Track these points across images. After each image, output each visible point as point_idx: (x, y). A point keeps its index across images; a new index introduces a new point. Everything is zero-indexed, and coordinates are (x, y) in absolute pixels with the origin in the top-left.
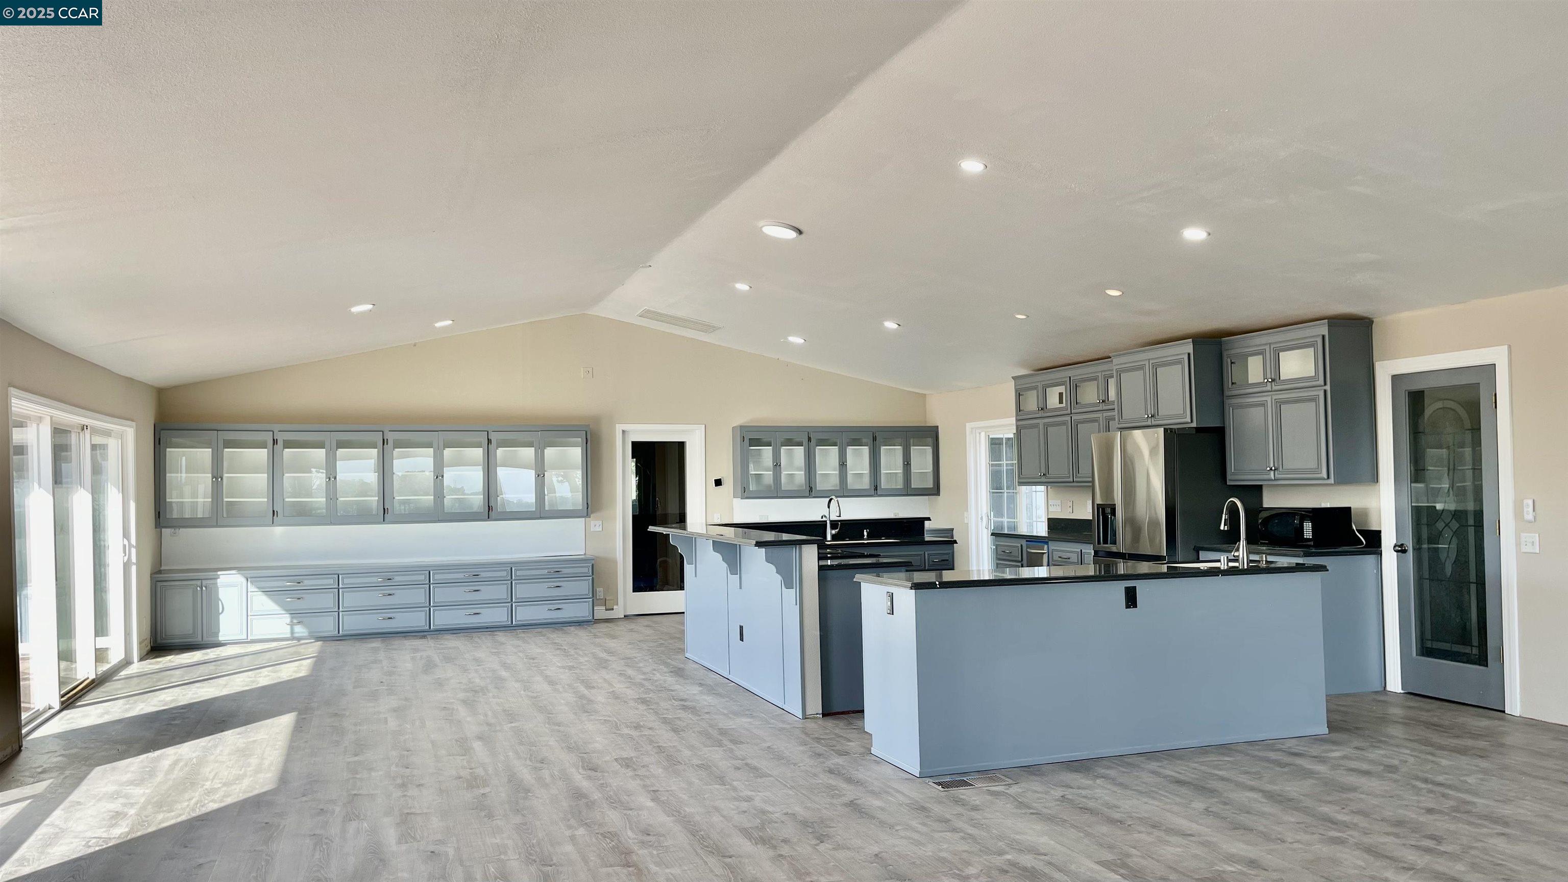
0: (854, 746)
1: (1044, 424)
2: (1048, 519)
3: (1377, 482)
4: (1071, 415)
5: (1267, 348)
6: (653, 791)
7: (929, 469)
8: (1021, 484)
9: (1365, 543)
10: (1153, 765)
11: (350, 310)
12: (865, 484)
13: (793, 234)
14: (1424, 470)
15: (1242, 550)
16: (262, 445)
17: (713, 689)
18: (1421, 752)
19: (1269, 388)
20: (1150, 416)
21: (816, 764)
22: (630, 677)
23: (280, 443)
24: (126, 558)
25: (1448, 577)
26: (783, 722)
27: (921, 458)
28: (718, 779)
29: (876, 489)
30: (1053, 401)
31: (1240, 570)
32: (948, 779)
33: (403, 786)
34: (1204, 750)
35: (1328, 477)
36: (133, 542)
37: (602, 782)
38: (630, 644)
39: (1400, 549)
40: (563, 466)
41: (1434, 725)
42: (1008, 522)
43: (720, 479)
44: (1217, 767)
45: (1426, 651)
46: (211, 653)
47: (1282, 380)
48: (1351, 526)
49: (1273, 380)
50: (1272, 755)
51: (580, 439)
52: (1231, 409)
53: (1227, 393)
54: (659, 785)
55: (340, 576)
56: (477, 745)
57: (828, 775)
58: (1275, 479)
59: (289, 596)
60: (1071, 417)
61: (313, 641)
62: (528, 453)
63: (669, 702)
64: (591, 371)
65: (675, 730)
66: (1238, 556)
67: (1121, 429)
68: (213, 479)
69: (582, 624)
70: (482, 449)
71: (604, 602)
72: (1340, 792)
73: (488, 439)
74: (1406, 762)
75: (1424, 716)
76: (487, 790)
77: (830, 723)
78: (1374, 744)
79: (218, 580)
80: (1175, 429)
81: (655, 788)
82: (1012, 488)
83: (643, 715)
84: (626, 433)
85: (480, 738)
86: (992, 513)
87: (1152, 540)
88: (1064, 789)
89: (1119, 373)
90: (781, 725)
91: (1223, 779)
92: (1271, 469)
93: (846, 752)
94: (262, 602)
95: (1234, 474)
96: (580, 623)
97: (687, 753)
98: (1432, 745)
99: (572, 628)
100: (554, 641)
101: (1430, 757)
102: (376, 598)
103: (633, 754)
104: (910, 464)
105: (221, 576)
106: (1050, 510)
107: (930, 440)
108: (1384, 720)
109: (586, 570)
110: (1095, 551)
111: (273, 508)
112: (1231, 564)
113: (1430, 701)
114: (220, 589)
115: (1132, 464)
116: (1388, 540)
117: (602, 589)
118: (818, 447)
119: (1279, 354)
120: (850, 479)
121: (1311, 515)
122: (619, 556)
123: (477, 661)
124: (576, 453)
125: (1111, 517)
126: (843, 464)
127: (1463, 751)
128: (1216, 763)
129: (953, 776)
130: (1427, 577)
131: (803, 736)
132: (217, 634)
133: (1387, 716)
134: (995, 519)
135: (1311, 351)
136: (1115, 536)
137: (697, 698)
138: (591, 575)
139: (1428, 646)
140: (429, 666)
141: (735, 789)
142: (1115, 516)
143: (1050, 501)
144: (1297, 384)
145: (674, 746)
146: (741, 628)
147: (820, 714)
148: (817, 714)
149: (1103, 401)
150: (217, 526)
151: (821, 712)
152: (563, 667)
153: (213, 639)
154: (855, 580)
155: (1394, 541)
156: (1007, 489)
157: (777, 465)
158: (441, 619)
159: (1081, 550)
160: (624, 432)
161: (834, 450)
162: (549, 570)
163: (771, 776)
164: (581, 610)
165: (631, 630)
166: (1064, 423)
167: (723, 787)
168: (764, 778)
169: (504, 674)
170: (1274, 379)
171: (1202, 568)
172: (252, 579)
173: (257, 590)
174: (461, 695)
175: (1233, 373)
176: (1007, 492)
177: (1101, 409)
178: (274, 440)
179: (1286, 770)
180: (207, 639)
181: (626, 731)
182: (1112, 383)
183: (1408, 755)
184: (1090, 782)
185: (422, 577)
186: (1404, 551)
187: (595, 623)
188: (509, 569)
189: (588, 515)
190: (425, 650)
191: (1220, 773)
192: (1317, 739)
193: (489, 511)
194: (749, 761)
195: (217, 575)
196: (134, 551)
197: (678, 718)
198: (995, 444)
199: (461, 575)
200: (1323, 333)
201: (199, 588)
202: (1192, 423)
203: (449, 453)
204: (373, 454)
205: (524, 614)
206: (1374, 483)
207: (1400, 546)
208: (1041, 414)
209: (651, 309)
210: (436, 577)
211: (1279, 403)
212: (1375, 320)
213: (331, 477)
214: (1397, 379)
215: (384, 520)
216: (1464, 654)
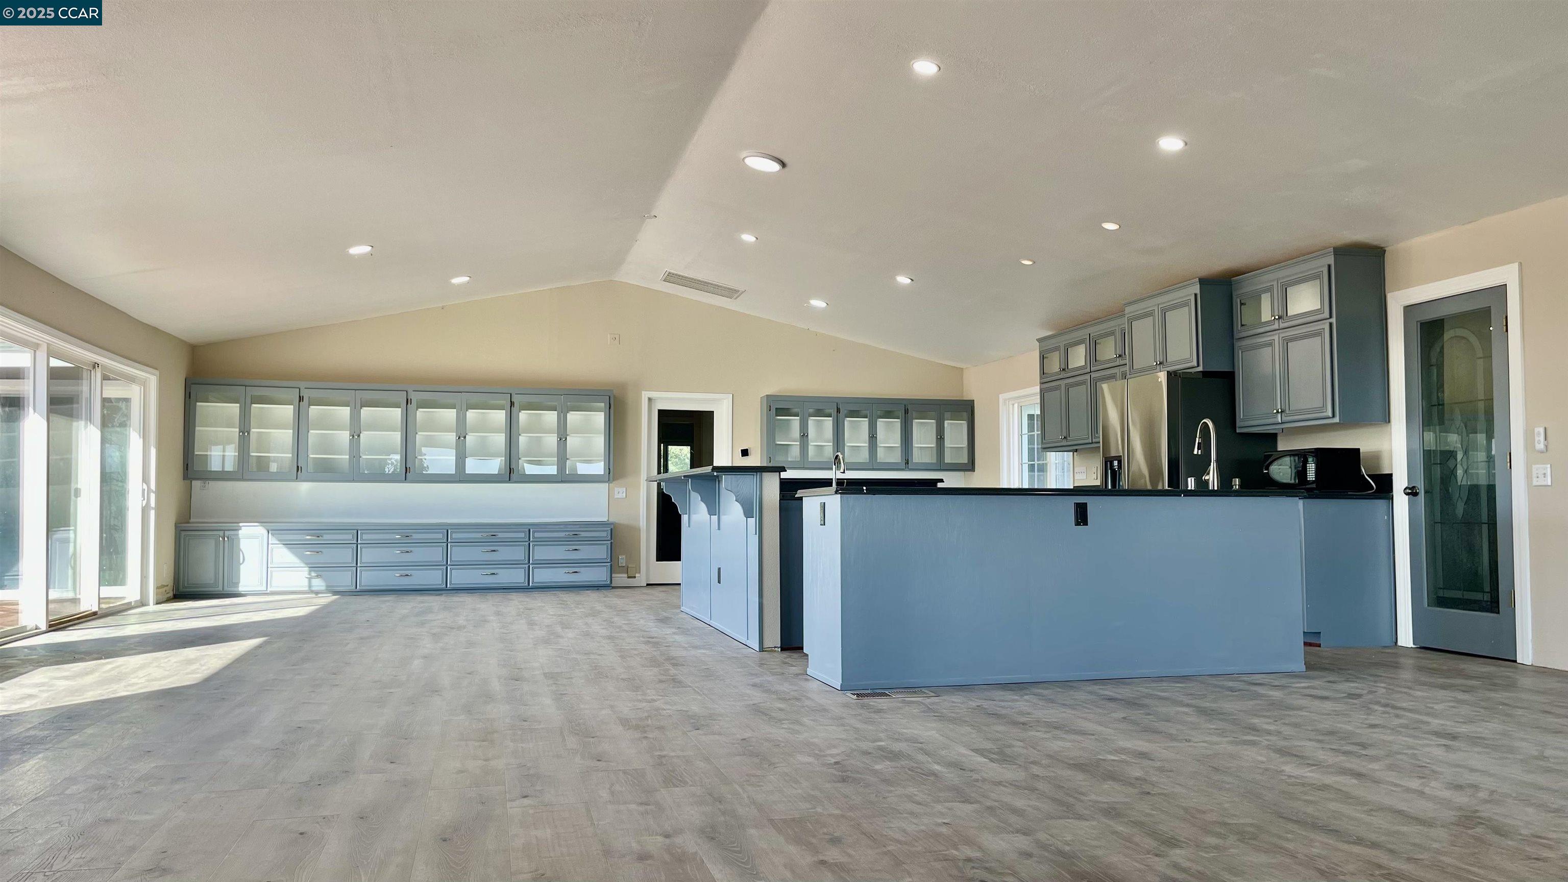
0: (790, 669)
1: (1066, 385)
3: (1389, 421)
4: (1091, 374)
5: (1275, 283)
6: (561, 694)
7: (964, 443)
8: (1047, 449)
9: (1374, 487)
10: (1094, 688)
11: (348, 251)
12: (897, 457)
13: (776, 167)
15: (1212, 474)
16: (288, 402)
17: (689, 631)
19: (1276, 326)
20: (1159, 363)
22: (612, 623)
23: (306, 399)
24: (145, 502)
25: (1460, 518)
27: (955, 433)
28: (634, 688)
29: (907, 463)
30: (1075, 361)
31: (1211, 491)
34: (1159, 679)
35: (1334, 416)
36: (153, 486)
37: (516, 687)
39: (1410, 491)
40: (586, 431)
43: (747, 449)
44: (1163, 690)
45: (1441, 602)
47: (1290, 316)
48: (1360, 470)
51: (603, 404)
52: (1240, 352)
53: (1236, 336)
54: (571, 691)
55: (359, 531)
57: (752, 686)
58: (1282, 422)
59: (311, 550)
60: (1091, 375)
61: (330, 595)
62: (551, 417)
63: (637, 639)
64: (617, 338)
65: (623, 656)
66: (1209, 480)
67: (1129, 378)
68: (240, 433)
69: (600, 588)
70: (504, 411)
71: (626, 570)
72: (1282, 710)
73: (511, 401)
74: (1376, 692)
77: (786, 654)
78: (1350, 679)
79: (240, 531)
80: (1179, 372)
81: (564, 692)
83: (602, 646)
84: (654, 401)
88: (985, 701)
89: (1130, 321)
91: (1162, 698)
92: (1278, 412)
93: (782, 673)
94: (283, 555)
95: (1243, 420)
96: (595, 587)
97: (621, 670)
102: (394, 554)
103: (565, 670)
104: (944, 439)
105: (243, 528)
106: (1076, 478)
107: (965, 414)
109: (604, 534)
111: (297, 463)
113: (1443, 654)
114: (241, 540)
116: (1400, 483)
117: (624, 556)
118: (848, 419)
119: (1286, 288)
120: (880, 452)
121: (1315, 455)
122: (643, 524)
123: (475, 610)
124: (599, 419)
125: (1118, 471)
126: (873, 437)
128: (1163, 687)
129: (873, 690)
130: (1439, 520)
132: (237, 584)
135: (1318, 282)
137: (667, 636)
138: (610, 539)
139: (1440, 595)
142: (1121, 469)
143: (1075, 469)
144: (1307, 319)
145: (612, 665)
146: (719, 569)
147: (778, 648)
148: (775, 647)
149: (1120, 356)
150: (243, 479)
151: (779, 645)
152: (555, 616)
153: (233, 589)
155: (1405, 484)
156: (1038, 461)
157: (804, 435)
158: (458, 577)
160: (650, 399)
161: (864, 422)
162: (568, 533)
164: (599, 575)
166: (1083, 383)
168: (682, 688)
170: (1281, 317)
172: (274, 532)
173: (278, 542)
175: (1245, 315)
176: (1037, 464)
177: (1119, 364)
178: (300, 397)
180: (228, 589)
181: (574, 656)
184: (1017, 698)
185: (440, 536)
186: (1415, 494)
187: (612, 588)
188: (527, 530)
189: (609, 482)
191: (1163, 694)
192: (1286, 674)
193: (510, 474)
194: (677, 677)
195: (239, 526)
196: (153, 496)
197: (635, 649)
199: (479, 535)
200: (1329, 263)
201: (222, 538)
202: (1199, 368)
203: (471, 415)
204: (396, 413)
205: (542, 576)
206: (1387, 423)
207: (1410, 489)
208: (1063, 375)
209: (672, 271)
210: (454, 536)
211: (1287, 341)
212: (1387, 249)
213: (355, 435)
214: (1409, 310)
215: (405, 480)
216: (1475, 602)
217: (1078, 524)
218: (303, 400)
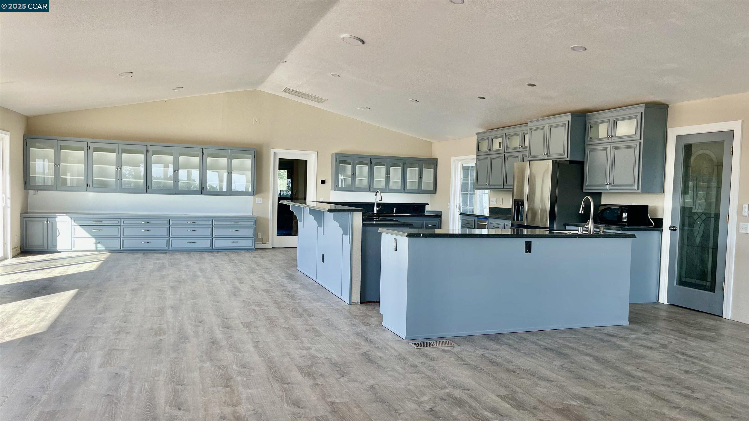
0: (374, 321)
1: (491, 158)
2: (490, 207)
3: (663, 193)
4: (505, 153)
5: (611, 119)
6: (257, 341)
7: (432, 180)
8: (477, 189)
9: (654, 225)
10: (534, 338)
12: (399, 186)
13: (359, 43)
14: (689, 187)
15: (590, 225)
16: (81, 149)
17: (306, 287)
18: (679, 337)
19: (610, 141)
20: (546, 154)
21: (350, 330)
22: (264, 279)
23: (91, 148)
24: (4, 204)
25: (698, 244)
26: (339, 305)
27: (428, 174)
28: (294, 336)
29: (404, 189)
30: (496, 146)
31: (589, 235)
32: (421, 341)
33: (119, 333)
34: (562, 331)
35: (638, 189)
36: (8, 196)
37: (230, 335)
38: (270, 261)
39: (673, 229)
40: (241, 169)
41: (685, 322)
42: (469, 209)
43: (324, 180)
44: (568, 341)
45: (681, 283)
46: (51, 256)
47: (617, 136)
48: (648, 216)
49: (612, 136)
50: (599, 335)
51: (251, 155)
52: (588, 152)
53: (587, 143)
54: (260, 338)
55: (122, 219)
56: (169, 312)
57: (356, 336)
58: (609, 190)
59: (95, 229)
60: (505, 155)
61: (108, 252)
62: (223, 161)
63: (281, 293)
64: (257, 120)
65: (279, 308)
66: (588, 228)
67: (530, 161)
68: (55, 165)
69: (249, 250)
70: (199, 157)
71: (261, 240)
72: (635, 358)
73: (202, 152)
74: (671, 342)
75: (680, 317)
76: (164, 337)
77: (364, 307)
78: (654, 331)
79: (57, 218)
80: (558, 161)
81: (258, 340)
82: (472, 191)
83: (265, 299)
84: (276, 154)
85: (172, 307)
86: (462, 204)
87: (542, 219)
88: (484, 350)
89: (531, 131)
90: (338, 307)
91: (572, 348)
92: (607, 184)
93: (368, 324)
94: (80, 231)
95: (587, 186)
96: (247, 250)
97: (282, 320)
98: (684, 333)
99: (243, 252)
100: (232, 258)
101: (684, 341)
102: (141, 232)
103: (252, 320)
104: (422, 178)
105: (58, 216)
106: (491, 203)
107: (433, 166)
108: (657, 318)
109: (252, 223)
110: (512, 224)
111: (87, 183)
112: (584, 232)
113: (683, 309)
114: (57, 223)
115: (534, 177)
116: (667, 224)
117: (260, 233)
118: (375, 166)
119: (617, 122)
120: (391, 184)
121: (627, 208)
122: (270, 216)
123: (188, 266)
124: (249, 163)
125: (521, 207)
126: (388, 176)
127: (702, 338)
128: (568, 339)
129: (424, 340)
130: (686, 244)
131: (348, 314)
132: (56, 246)
133: (660, 316)
134: (463, 207)
135: (634, 121)
136: (523, 216)
137: (296, 291)
138: (255, 226)
139: (683, 280)
140: (162, 267)
141: (302, 342)
142: (523, 206)
143: (491, 198)
144: (624, 139)
145: (276, 316)
146: (323, 255)
147: (359, 302)
148: (358, 302)
149: (522, 146)
150: (57, 190)
151: (360, 301)
152: (232, 272)
153: (54, 249)
154: (378, 231)
155: (670, 225)
156: (470, 192)
157: (354, 174)
158: (175, 244)
159: (505, 224)
160: (275, 153)
161: (383, 169)
162: (232, 222)
163: (324, 336)
164: (249, 243)
165: (274, 255)
166: (501, 158)
167: (296, 341)
168: (320, 337)
169: (199, 273)
171: (568, 233)
172: (75, 219)
173: (77, 225)
174: (172, 284)
175: (591, 133)
176: (470, 194)
177: (520, 150)
178: (88, 147)
179: (606, 344)
180: (50, 249)
181: (253, 307)
182: (527, 136)
183: (672, 338)
184: (498, 347)
185: (165, 222)
186: (675, 230)
187: (255, 250)
188: (211, 220)
189: (254, 195)
190: (163, 260)
191: (571, 345)
192: (623, 327)
193: (202, 190)
194: (315, 327)
195: (56, 216)
196: (9, 200)
197: (283, 301)
198: (466, 169)
199: (186, 222)
200: (642, 111)
201: (46, 222)
202: (568, 158)
203: (181, 159)
204: (141, 157)
205: (218, 244)
206: (662, 193)
207: (672, 227)
208: (489, 153)
209: (289, 88)
210: (173, 222)
211: (615, 149)
212: (670, 105)
213: (119, 168)
214: (679, 138)
215: (146, 192)
216: (702, 285)
217: (526, 252)
218: (89, 148)
